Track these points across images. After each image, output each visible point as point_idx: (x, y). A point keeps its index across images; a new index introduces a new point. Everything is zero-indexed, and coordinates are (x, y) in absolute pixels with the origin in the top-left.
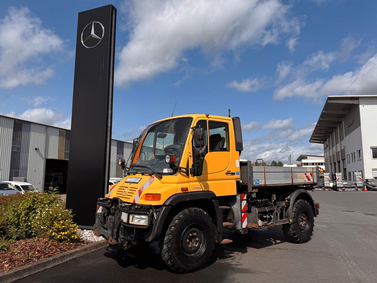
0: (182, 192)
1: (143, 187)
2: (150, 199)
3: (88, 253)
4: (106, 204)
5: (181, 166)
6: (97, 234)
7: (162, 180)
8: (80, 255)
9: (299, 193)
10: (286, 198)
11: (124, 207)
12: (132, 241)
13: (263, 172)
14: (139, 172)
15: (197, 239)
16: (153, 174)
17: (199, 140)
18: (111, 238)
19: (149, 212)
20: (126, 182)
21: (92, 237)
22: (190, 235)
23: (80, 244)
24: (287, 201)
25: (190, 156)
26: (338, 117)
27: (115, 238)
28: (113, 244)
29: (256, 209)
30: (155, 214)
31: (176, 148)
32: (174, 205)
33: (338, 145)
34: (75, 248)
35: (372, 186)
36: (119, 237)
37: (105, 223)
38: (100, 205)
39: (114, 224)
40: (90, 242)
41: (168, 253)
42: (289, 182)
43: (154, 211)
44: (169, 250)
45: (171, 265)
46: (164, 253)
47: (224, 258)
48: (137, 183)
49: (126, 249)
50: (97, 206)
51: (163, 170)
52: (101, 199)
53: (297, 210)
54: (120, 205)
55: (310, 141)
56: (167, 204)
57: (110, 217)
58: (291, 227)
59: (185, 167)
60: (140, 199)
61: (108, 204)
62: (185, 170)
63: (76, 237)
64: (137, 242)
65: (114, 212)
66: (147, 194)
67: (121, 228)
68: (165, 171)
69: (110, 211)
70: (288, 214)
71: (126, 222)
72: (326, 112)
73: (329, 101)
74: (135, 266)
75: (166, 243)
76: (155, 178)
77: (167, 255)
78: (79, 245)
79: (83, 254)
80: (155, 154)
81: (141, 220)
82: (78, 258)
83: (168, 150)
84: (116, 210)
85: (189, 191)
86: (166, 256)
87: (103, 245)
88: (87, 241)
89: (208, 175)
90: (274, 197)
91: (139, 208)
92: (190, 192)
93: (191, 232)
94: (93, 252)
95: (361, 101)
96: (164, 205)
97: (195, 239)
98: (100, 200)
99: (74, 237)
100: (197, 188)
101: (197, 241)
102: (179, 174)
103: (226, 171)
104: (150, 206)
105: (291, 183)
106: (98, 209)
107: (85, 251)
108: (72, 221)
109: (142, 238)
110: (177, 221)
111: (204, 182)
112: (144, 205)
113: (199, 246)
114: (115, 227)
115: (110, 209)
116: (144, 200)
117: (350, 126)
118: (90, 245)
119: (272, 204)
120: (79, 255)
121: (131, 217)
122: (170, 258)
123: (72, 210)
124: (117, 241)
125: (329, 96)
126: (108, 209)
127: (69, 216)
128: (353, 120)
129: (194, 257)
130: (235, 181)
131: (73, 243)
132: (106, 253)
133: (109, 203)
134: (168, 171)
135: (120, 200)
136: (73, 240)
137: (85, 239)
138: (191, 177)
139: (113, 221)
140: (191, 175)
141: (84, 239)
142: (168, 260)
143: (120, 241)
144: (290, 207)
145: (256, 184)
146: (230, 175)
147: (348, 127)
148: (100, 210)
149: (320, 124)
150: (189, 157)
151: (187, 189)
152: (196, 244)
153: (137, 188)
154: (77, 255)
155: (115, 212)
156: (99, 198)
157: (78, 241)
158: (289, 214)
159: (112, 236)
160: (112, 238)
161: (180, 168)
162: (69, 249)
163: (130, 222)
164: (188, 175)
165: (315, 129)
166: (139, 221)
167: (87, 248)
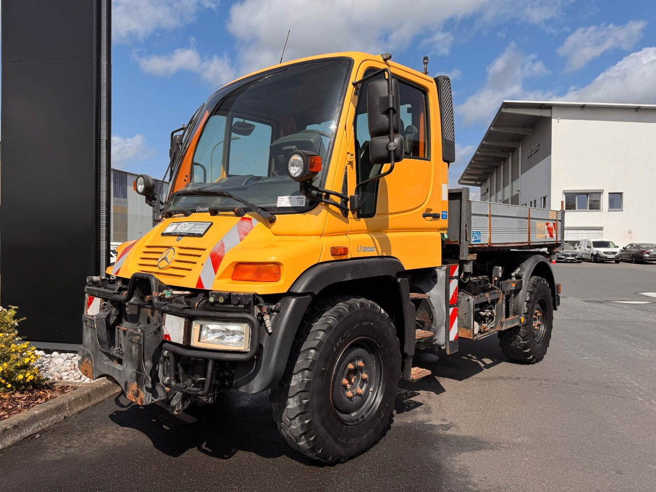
0: (332, 258)
1: (222, 245)
2: (248, 276)
3: (65, 417)
4: (112, 292)
5: (328, 187)
6: (90, 371)
7: (275, 227)
8: (44, 424)
9: (537, 263)
10: (513, 274)
11: (170, 300)
12: (203, 395)
13: (487, 216)
14: (201, 209)
15: (365, 376)
16: (246, 210)
17: (387, 113)
18: (134, 386)
19: (250, 312)
20: (163, 234)
21: (73, 371)
22: (351, 366)
23: (41, 392)
24: (514, 279)
25: (350, 163)
26: (512, 140)
27: (147, 388)
28: (142, 402)
29: (470, 297)
30: (266, 318)
31: (310, 142)
32: (316, 293)
33: (508, 188)
34: (27, 406)
35: (563, 255)
36: (159, 381)
37: (112, 342)
38: (93, 295)
39: (141, 346)
40: (70, 385)
41: (301, 420)
42: (525, 239)
43: (265, 309)
44: (304, 411)
45: (309, 448)
46: (290, 419)
47: (408, 410)
48: (200, 236)
49: (177, 411)
50: (84, 298)
51: (276, 201)
52: (95, 278)
53: (532, 299)
54: (155, 294)
55: (459, 182)
56: (300, 291)
57: (126, 325)
58: (521, 333)
59: (340, 192)
60: (220, 277)
61: (116, 291)
62: (338, 200)
63: (31, 377)
64: (213, 396)
65: (135, 313)
66: (240, 264)
67: (162, 358)
68: (284, 201)
69: (125, 311)
70: (517, 306)
71: (181, 343)
72: (495, 130)
73: (503, 110)
74: (200, 449)
75: (297, 394)
76: (254, 220)
77: (299, 425)
78: (39, 397)
79: (53, 421)
80: (227, 173)
81: (227, 337)
82: (38, 436)
83: (285, 148)
84: (144, 307)
85: (349, 257)
86: (293, 427)
87: (106, 392)
88: (61, 384)
89: (390, 216)
90: (499, 271)
91: (220, 304)
92: (352, 259)
93: (352, 361)
94: (80, 412)
95: (555, 112)
96: (290, 294)
97: (358, 376)
98: (92, 281)
99: (25, 378)
100: (365, 249)
101: (364, 381)
102: (324, 211)
103: (422, 210)
104: (255, 295)
105: (527, 241)
106: (89, 304)
107: (56, 413)
108: (18, 335)
109: (227, 383)
110: (322, 333)
111: (380, 235)
112: (237, 295)
113: (367, 390)
114: (146, 358)
115: (125, 306)
116: (230, 280)
117: (531, 155)
118: (70, 395)
119: (493, 285)
120: (40, 426)
121: (196, 326)
122: (307, 431)
123: (17, 307)
124: (155, 395)
125: (505, 101)
126: (120, 306)
127: (7, 324)
128: (539, 145)
129: (358, 420)
130: (438, 234)
131: (22, 393)
132: (116, 412)
133: (120, 290)
134: (291, 202)
135: (157, 280)
136: (22, 384)
137: (56, 379)
138: (353, 222)
139: (139, 340)
140: (353, 213)
141: (52, 378)
142: (301, 435)
143: (162, 395)
144: (521, 291)
145: (475, 241)
146: (431, 220)
147: (528, 158)
148: (94, 309)
149: (481, 152)
150: (349, 166)
151: (345, 251)
152: (361, 387)
153: (204, 250)
154: (36, 425)
155: (139, 313)
156: (90, 277)
157: (39, 386)
158: (519, 305)
159: (137, 381)
160: (140, 385)
161: (328, 194)
162: (9, 412)
163: (194, 343)
164: (346, 214)
165: (472, 161)
166: (222, 338)
167: (63, 405)
